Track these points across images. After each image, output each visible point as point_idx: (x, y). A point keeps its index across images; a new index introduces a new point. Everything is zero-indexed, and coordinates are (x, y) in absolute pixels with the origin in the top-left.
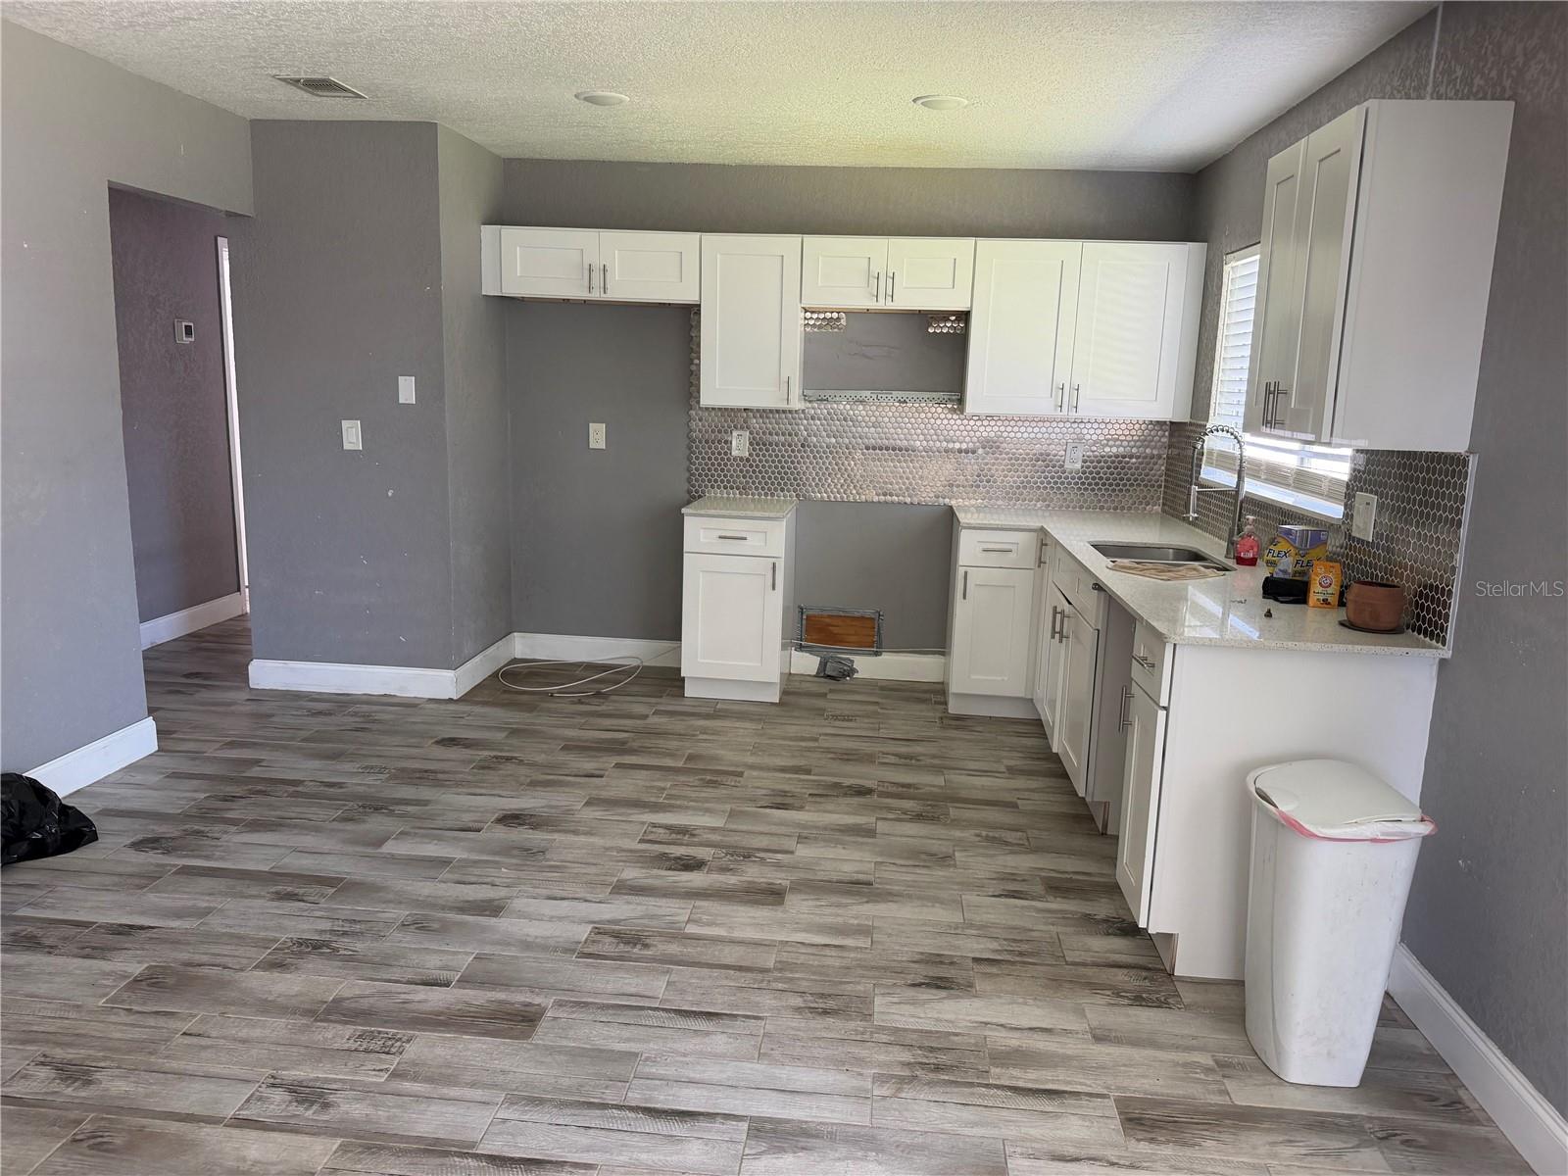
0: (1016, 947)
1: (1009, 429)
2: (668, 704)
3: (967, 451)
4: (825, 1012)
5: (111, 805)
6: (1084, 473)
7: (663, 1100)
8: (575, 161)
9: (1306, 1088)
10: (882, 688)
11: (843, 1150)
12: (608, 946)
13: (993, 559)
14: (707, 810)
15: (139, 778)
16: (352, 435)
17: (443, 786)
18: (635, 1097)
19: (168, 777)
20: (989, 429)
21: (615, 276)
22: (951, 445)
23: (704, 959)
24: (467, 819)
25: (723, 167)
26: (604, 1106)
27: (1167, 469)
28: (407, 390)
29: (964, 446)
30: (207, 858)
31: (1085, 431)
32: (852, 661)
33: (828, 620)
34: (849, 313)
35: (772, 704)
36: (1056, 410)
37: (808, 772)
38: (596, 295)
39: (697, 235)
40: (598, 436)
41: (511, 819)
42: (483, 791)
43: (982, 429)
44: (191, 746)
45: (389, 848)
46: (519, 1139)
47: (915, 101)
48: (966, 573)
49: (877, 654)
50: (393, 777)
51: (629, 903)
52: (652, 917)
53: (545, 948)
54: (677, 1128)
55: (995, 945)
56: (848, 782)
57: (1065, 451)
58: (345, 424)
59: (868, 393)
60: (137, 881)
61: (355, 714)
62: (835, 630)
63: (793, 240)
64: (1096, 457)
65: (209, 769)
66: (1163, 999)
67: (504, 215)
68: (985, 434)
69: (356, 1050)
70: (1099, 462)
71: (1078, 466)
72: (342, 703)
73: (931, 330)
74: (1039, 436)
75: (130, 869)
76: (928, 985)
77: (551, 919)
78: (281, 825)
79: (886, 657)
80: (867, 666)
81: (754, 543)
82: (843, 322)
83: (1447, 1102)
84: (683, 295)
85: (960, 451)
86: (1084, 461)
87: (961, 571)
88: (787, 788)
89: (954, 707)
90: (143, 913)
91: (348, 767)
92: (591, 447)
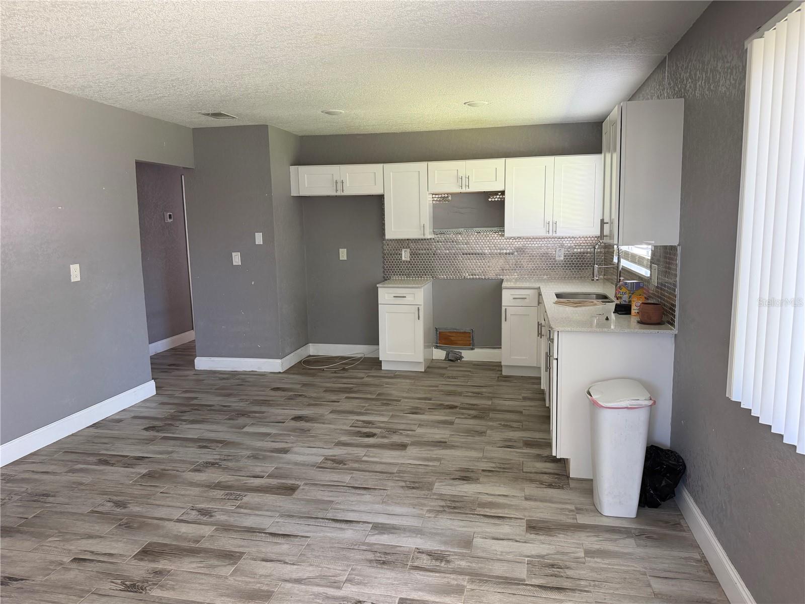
0: (502, 466)
1: (528, 243)
2: (374, 373)
3: (509, 254)
4: (413, 488)
5: (137, 414)
6: (565, 261)
7: (340, 516)
8: (330, 135)
9: (611, 518)
10: (474, 365)
11: (408, 534)
12: (329, 464)
13: (519, 302)
14: (383, 415)
15: (148, 404)
16: (237, 259)
17: (271, 406)
18: (330, 516)
19: (160, 404)
20: (519, 243)
21: (347, 184)
22: (502, 251)
23: (367, 469)
24: (279, 418)
25: (394, 134)
26: (317, 518)
27: (605, 259)
28: (259, 239)
29: (508, 251)
30: (173, 433)
31: (564, 242)
32: (461, 353)
33: (449, 334)
34: (452, 194)
35: (421, 372)
36: (547, 233)
37: (430, 399)
38: (339, 193)
39: (381, 165)
40: (343, 254)
41: (297, 418)
42: (288, 408)
43: (516, 243)
44: (170, 392)
45: (246, 429)
46: (282, 528)
47: (465, 104)
48: (506, 309)
49: (472, 349)
50: (252, 403)
51: (341, 449)
52: (349, 454)
53: (303, 465)
54: (343, 526)
55: (494, 465)
56: (447, 403)
57: (556, 251)
58: (234, 254)
59: (462, 229)
60: (146, 441)
61: (238, 379)
62: (452, 338)
63: (423, 165)
64: (570, 254)
65: (176, 401)
66: (561, 486)
67: (300, 161)
68: (517, 245)
69: (224, 499)
70: (572, 256)
71: (562, 258)
72: (234, 374)
73: (490, 200)
74: (543, 245)
75: (143, 438)
76: (459, 479)
77: (308, 454)
78: (203, 421)
79: (476, 350)
80: (468, 355)
81: (409, 299)
82: (450, 198)
83: (673, 523)
84: (376, 191)
85: (506, 254)
86: (565, 256)
87: (503, 309)
88: (419, 406)
89: (504, 373)
90: (147, 453)
91: (233, 399)
92: (340, 259)
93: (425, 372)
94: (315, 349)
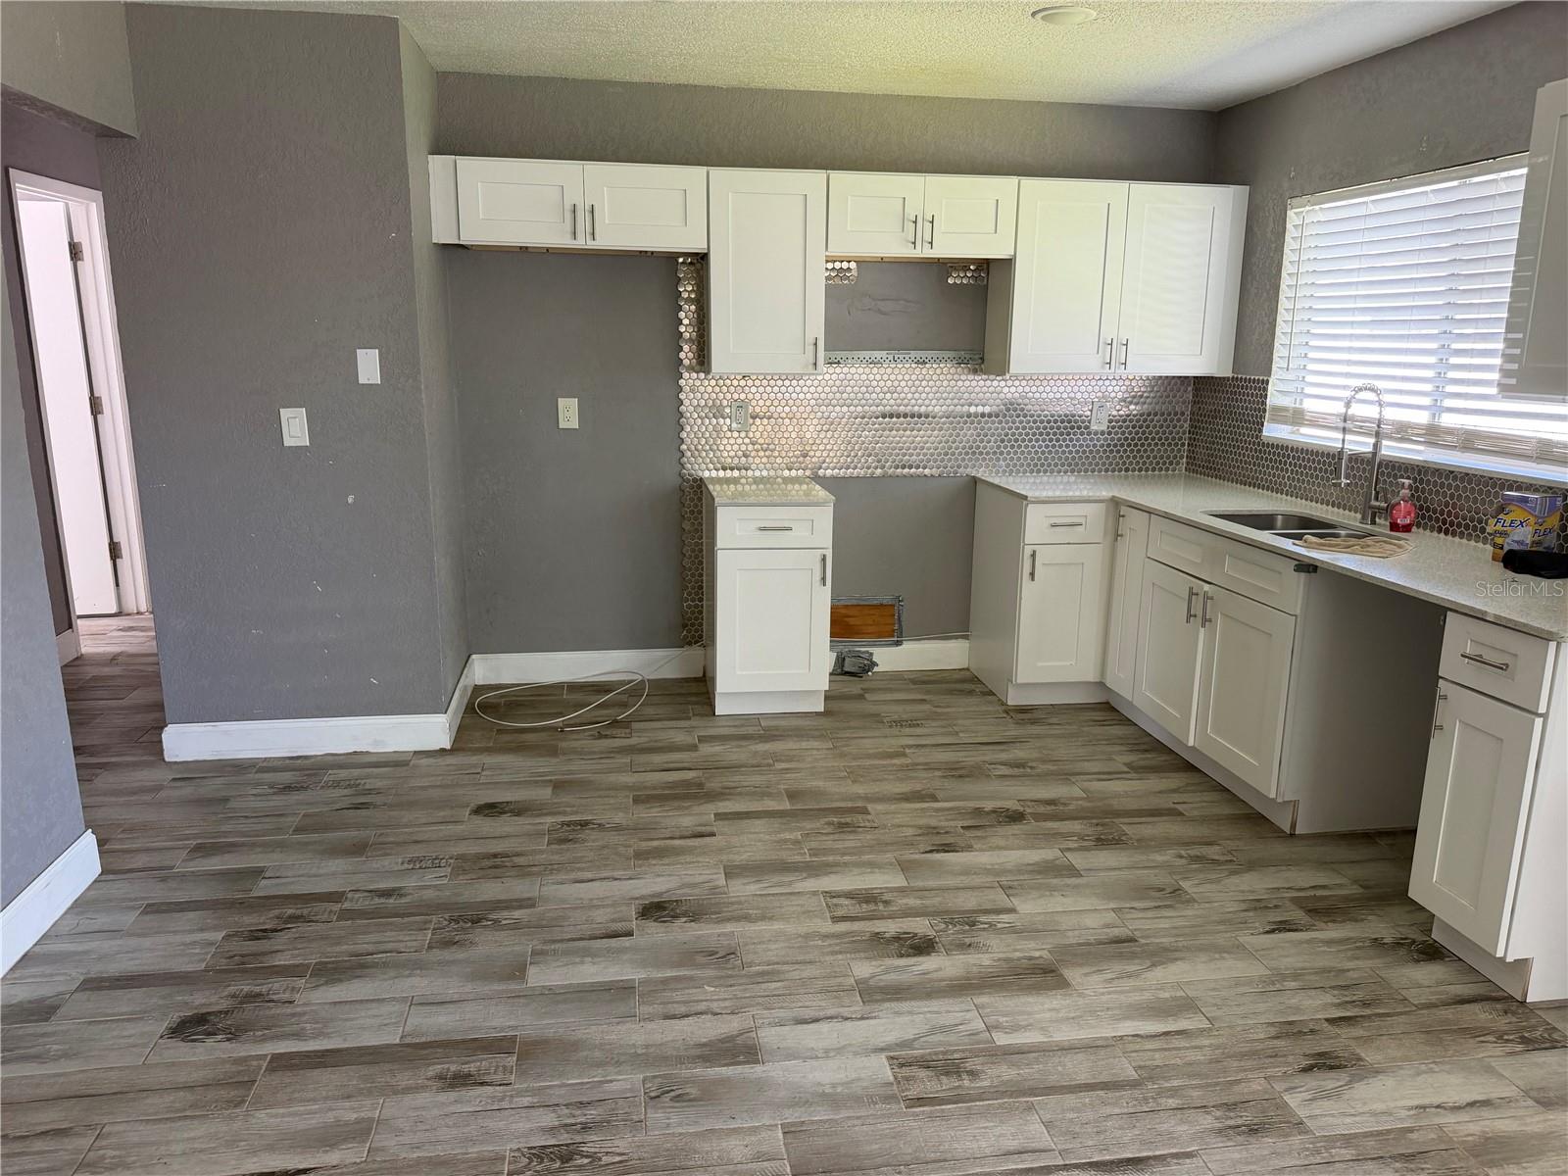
0: (1352, 996)
1: (1034, 389)
2: (702, 727)
3: (990, 415)
4: (1252, 1131)
5: (97, 970)
6: (1109, 433)
8: (529, 78)
10: (914, 682)
12: (927, 1084)
13: (1062, 535)
14: (872, 865)
15: (103, 920)
16: (295, 427)
17: (530, 874)
19: (145, 912)
20: (1013, 389)
21: (603, 218)
22: (973, 409)
23: (1053, 1079)
24: (601, 917)
27: (1191, 426)
28: (369, 367)
29: (987, 410)
30: (298, 1035)
31: (1110, 389)
32: (871, 654)
33: (843, 611)
34: (861, 262)
35: (823, 714)
36: (1103, 367)
37: (934, 798)
38: (582, 242)
39: (702, 170)
40: (569, 413)
41: (655, 910)
42: (589, 875)
43: (1006, 390)
44: (141, 861)
45: (539, 977)
47: (1034, 14)
48: (1034, 552)
49: (898, 643)
50: (458, 871)
51: (898, 1013)
52: (944, 1029)
53: (857, 1100)
55: (1329, 997)
56: (989, 805)
57: (1091, 411)
58: (285, 413)
59: (884, 354)
60: (224, 1093)
61: (336, 784)
62: (851, 621)
63: (816, 177)
64: (1121, 416)
65: (199, 893)
68: (1009, 396)
70: (1124, 421)
71: (1104, 428)
72: (304, 772)
73: (950, 281)
74: (1065, 395)
75: (197, 1076)
76: (1318, 1068)
77: (827, 1053)
78: (363, 966)
79: (907, 646)
80: (888, 658)
81: (799, 535)
82: (854, 273)
84: (685, 240)
85: (983, 415)
86: (1110, 421)
87: (1028, 551)
88: (933, 822)
89: (1013, 700)
90: (271, 1148)
91: (387, 863)
92: (561, 427)
93: (827, 713)
94: (491, 669)
